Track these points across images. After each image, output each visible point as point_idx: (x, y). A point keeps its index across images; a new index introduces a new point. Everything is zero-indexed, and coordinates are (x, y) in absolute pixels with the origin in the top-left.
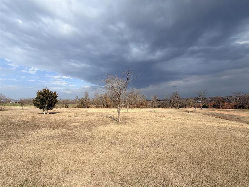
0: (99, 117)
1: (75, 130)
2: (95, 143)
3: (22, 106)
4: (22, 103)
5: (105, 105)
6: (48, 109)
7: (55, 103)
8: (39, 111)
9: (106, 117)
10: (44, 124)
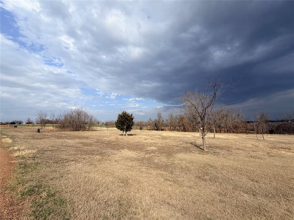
0: (177, 142)
1: (154, 154)
2: (178, 173)
3: (107, 127)
4: (107, 125)
5: (181, 128)
6: (126, 131)
7: (132, 125)
8: (119, 133)
9: (186, 142)
10: (125, 145)
